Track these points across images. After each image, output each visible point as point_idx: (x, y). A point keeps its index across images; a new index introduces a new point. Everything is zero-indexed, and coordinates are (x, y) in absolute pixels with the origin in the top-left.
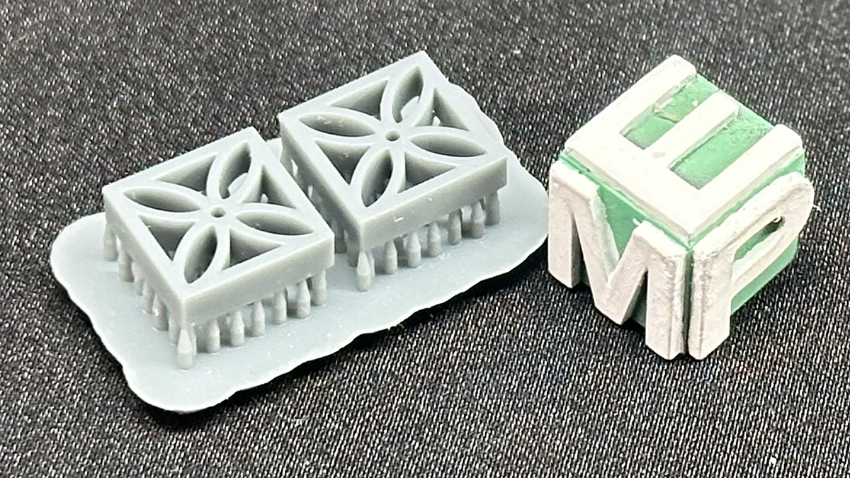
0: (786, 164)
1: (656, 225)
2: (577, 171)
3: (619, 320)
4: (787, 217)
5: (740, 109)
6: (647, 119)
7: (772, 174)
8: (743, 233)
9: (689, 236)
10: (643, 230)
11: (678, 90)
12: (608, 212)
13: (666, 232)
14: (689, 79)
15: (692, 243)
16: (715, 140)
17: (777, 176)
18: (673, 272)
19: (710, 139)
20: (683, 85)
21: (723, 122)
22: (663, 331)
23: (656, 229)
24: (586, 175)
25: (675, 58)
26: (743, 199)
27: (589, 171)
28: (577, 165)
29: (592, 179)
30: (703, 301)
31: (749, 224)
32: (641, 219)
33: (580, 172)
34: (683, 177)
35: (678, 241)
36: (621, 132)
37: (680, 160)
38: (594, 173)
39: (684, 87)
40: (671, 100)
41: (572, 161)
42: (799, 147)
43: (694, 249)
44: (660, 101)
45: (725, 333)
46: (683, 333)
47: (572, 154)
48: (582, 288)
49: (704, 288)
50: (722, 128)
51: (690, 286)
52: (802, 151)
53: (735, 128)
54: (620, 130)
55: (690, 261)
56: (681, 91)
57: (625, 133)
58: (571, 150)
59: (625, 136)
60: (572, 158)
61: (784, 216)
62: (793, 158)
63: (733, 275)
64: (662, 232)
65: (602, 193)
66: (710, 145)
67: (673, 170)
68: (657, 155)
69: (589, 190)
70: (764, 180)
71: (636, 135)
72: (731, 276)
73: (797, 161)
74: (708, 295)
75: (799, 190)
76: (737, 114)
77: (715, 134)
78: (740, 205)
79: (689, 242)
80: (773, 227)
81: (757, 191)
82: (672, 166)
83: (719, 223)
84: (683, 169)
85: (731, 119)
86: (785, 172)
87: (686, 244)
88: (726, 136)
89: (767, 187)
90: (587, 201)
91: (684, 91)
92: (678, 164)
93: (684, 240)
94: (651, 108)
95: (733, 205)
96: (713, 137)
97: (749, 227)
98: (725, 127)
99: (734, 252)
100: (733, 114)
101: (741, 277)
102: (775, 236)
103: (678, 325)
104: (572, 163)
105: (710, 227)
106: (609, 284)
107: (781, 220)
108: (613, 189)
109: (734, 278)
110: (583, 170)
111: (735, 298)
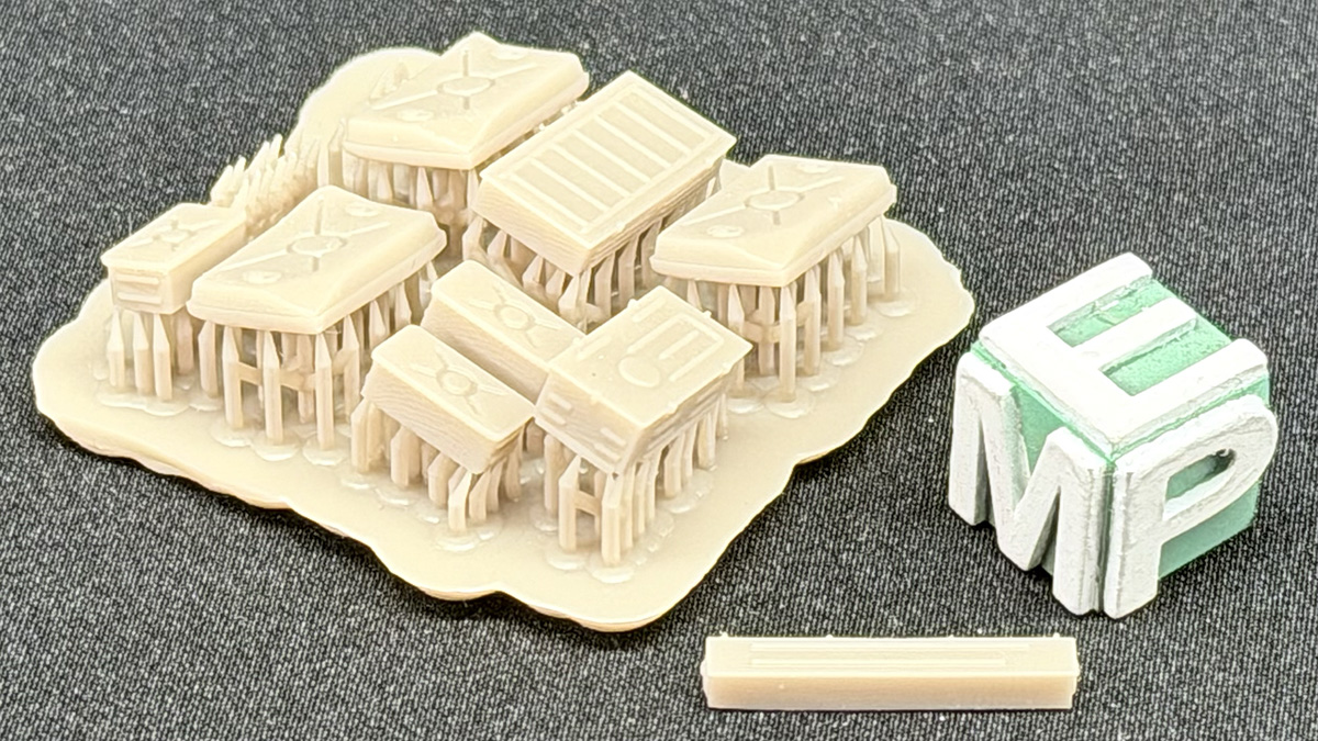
0: (1243, 384)
1: (1075, 433)
2: (989, 367)
3: (1024, 563)
4: (1238, 452)
5: (1197, 321)
6: (1085, 319)
7: (1223, 393)
9: (1113, 445)
10: (1058, 437)
11: (1127, 292)
13: (1087, 441)
14: (1142, 280)
15: (1116, 455)
16: (1162, 351)
17: (1230, 399)
18: (1088, 488)
19: (1155, 349)
20: (1133, 287)
21: (1172, 332)
22: (1074, 573)
23: (1074, 436)
24: (1001, 372)
25: (1129, 257)
26: (1183, 416)
27: (1004, 366)
28: (990, 357)
29: (1009, 377)
30: (1126, 534)
32: (1059, 424)
33: (994, 367)
34: (1118, 384)
35: (1099, 452)
36: (1050, 327)
37: (1115, 364)
38: (1010, 369)
39: (1134, 291)
40: (1117, 302)
41: (986, 354)
42: (1260, 367)
43: (1116, 463)
44: (1101, 301)
45: (1151, 592)
46: (1097, 580)
47: (987, 345)
48: (986, 526)
49: (1127, 518)
50: (1172, 337)
51: (1109, 514)
52: (1265, 374)
53: (1189, 338)
54: (1049, 324)
55: (1110, 479)
56: (1130, 294)
57: (1057, 328)
58: (987, 338)
59: (1057, 333)
60: (986, 351)
61: (1234, 449)
62: (1253, 379)
63: (1164, 514)
64: (1080, 440)
65: (1015, 394)
66: (1156, 355)
67: (1108, 373)
68: (1088, 355)
69: (1003, 388)
70: (1213, 399)
71: (1068, 333)
72: (1162, 511)
73: (1257, 384)
74: (1131, 528)
75: (1258, 419)
76: (1193, 324)
77: (1163, 343)
78: (1180, 423)
79: (1112, 454)
80: (1221, 462)
81: (1204, 410)
82: (1105, 370)
83: (1152, 439)
84: (1117, 375)
85: (1185, 330)
86: (1245, 394)
87: (1108, 457)
88: (1177, 349)
89: (1217, 408)
90: (998, 401)
91: (1136, 295)
92: (1113, 369)
93: (1107, 450)
94: (1090, 307)
95: (1171, 420)
96: (1161, 347)
98: (1176, 335)
99: (1168, 479)
100: (1188, 324)
101: (1175, 517)
102: (1222, 479)
103: (1092, 567)
104: (987, 357)
105: (1140, 441)
106: (1016, 515)
107: (1232, 456)
108: (1030, 387)
109: (1166, 517)
110: (999, 366)
111: (1167, 548)
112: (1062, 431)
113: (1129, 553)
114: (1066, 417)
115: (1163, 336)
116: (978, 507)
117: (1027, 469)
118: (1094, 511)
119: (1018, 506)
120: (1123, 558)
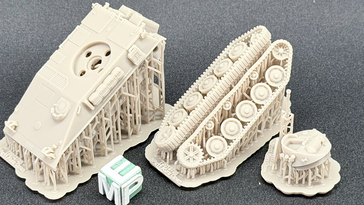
0: (138, 172)
1: (115, 183)
3: (111, 200)
4: (138, 182)
5: (131, 163)
6: (115, 165)
7: (135, 174)
8: (130, 184)
10: (113, 183)
12: (108, 181)
13: (117, 184)
14: (122, 158)
17: (136, 174)
18: (118, 190)
22: (118, 201)
25: (120, 155)
30: (124, 195)
31: (131, 182)
32: (113, 181)
34: (120, 175)
35: (118, 185)
36: (110, 167)
40: (119, 162)
43: (121, 187)
44: (117, 162)
45: (129, 202)
48: (105, 195)
49: (124, 193)
51: (121, 193)
53: (130, 166)
55: (121, 189)
56: (121, 161)
60: (102, 172)
62: (139, 171)
65: (106, 178)
66: (125, 169)
67: (119, 173)
68: (116, 171)
69: (105, 177)
70: (134, 175)
71: (113, 168)
72: (128, 191)
73: (140, 172)
75: (140, 177)
78: (130, 179)
80: (136, 183)
81: (133, 177)
83: (126, 182)
84: (120, 173)
86: (138, 174)
88: (128, 168)
90: (104, 179)
92: (120, 172)
93: (120, 185)
95: (129, 179)
97: (131, 183)
98: (128, 166)
99: (129, 187)
100: (129, 164)
101: (131, 192)
102: (137, 185)
103: (120, 200)
105: (124, 183)
106: (109, 194)
107: (137, 182)
108: (108, 177)
109: (129, 192)
110: (104, 174)
111: (130, 196)
112: (113, 182)
113: (125, 198)
114: (114, 180)
115: (126, 167)
116: (103, 192)
117: (109, 187)
118: (119, 193)
119: (109, 192)
120: (124, 199)
